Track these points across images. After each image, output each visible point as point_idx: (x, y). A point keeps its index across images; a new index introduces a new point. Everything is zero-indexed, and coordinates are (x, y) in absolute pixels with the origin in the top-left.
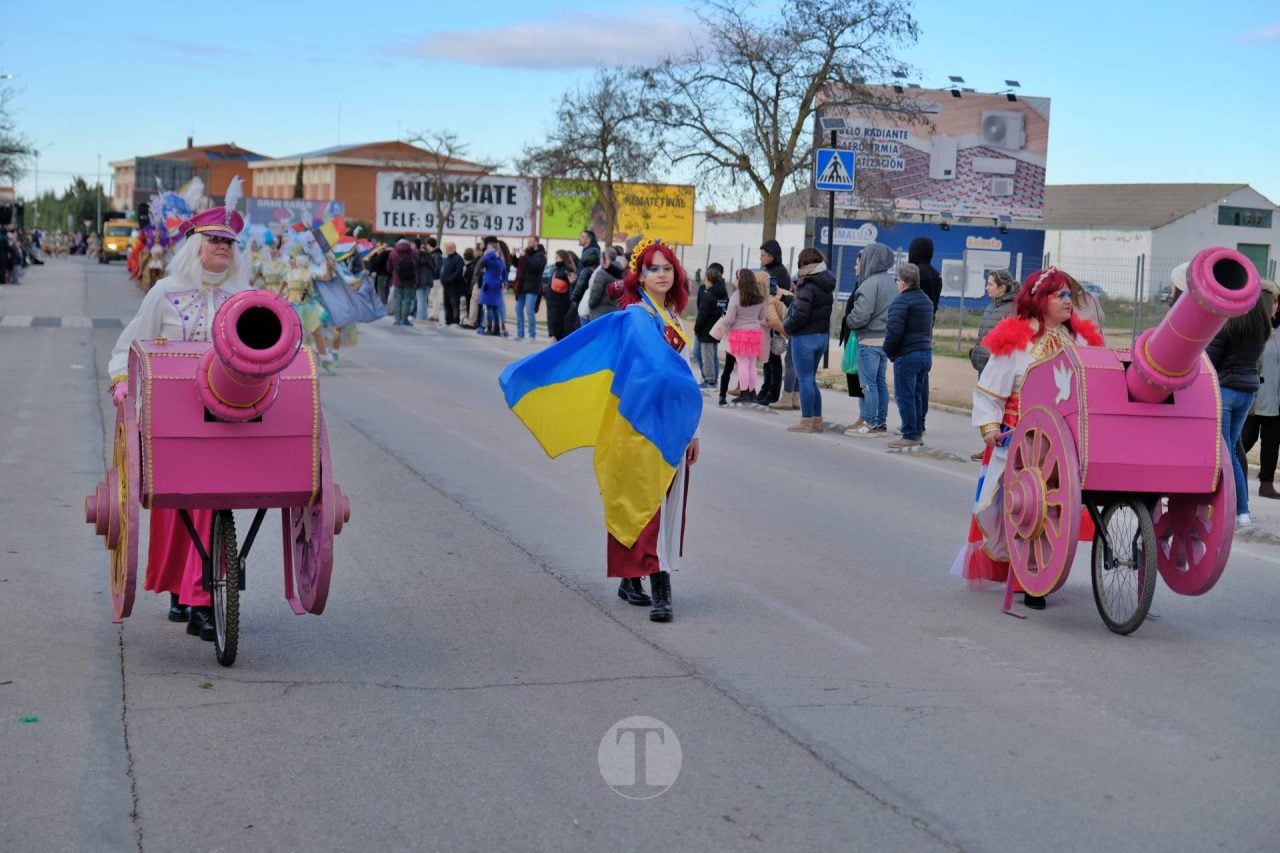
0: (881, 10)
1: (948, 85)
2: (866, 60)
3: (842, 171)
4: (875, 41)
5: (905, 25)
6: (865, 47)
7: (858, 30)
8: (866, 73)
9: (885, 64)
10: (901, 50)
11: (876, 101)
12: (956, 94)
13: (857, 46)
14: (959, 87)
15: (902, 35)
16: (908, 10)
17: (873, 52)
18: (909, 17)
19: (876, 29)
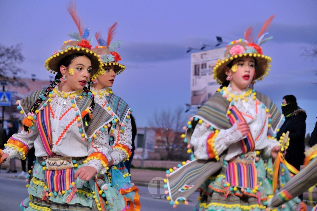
0: (11, 52)
1: (31, 77)
2: (6, 67)
3: (7, 99)
4: (9, 61)
5: (18, 57)
6: (6, 63)
7: (3, 57)
8: (7, 71)
9: (13, 69)
10: (18, 65)
11: (10, 80)
12: (34, 80)
13: (4, 63)
14: (34, 78)
15: (18, 60)
16: (20, 52)
17: (9, 65)
18: (20, 54)
19: (9, 58)
